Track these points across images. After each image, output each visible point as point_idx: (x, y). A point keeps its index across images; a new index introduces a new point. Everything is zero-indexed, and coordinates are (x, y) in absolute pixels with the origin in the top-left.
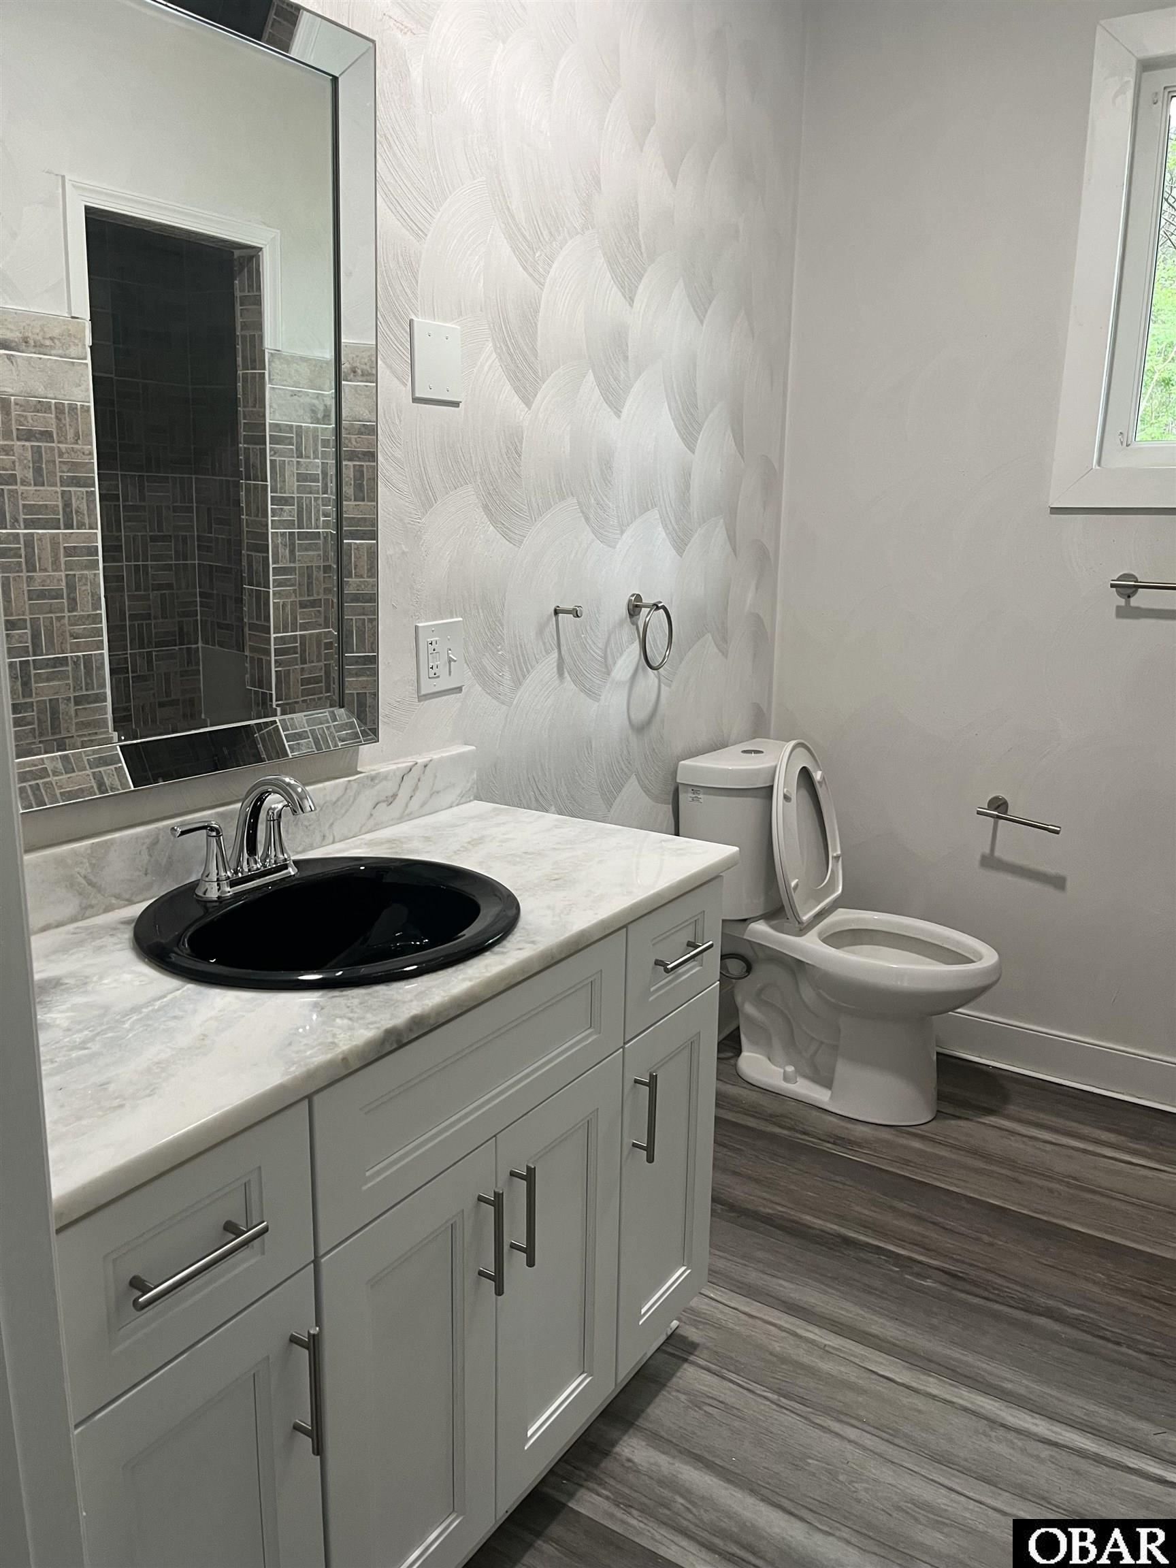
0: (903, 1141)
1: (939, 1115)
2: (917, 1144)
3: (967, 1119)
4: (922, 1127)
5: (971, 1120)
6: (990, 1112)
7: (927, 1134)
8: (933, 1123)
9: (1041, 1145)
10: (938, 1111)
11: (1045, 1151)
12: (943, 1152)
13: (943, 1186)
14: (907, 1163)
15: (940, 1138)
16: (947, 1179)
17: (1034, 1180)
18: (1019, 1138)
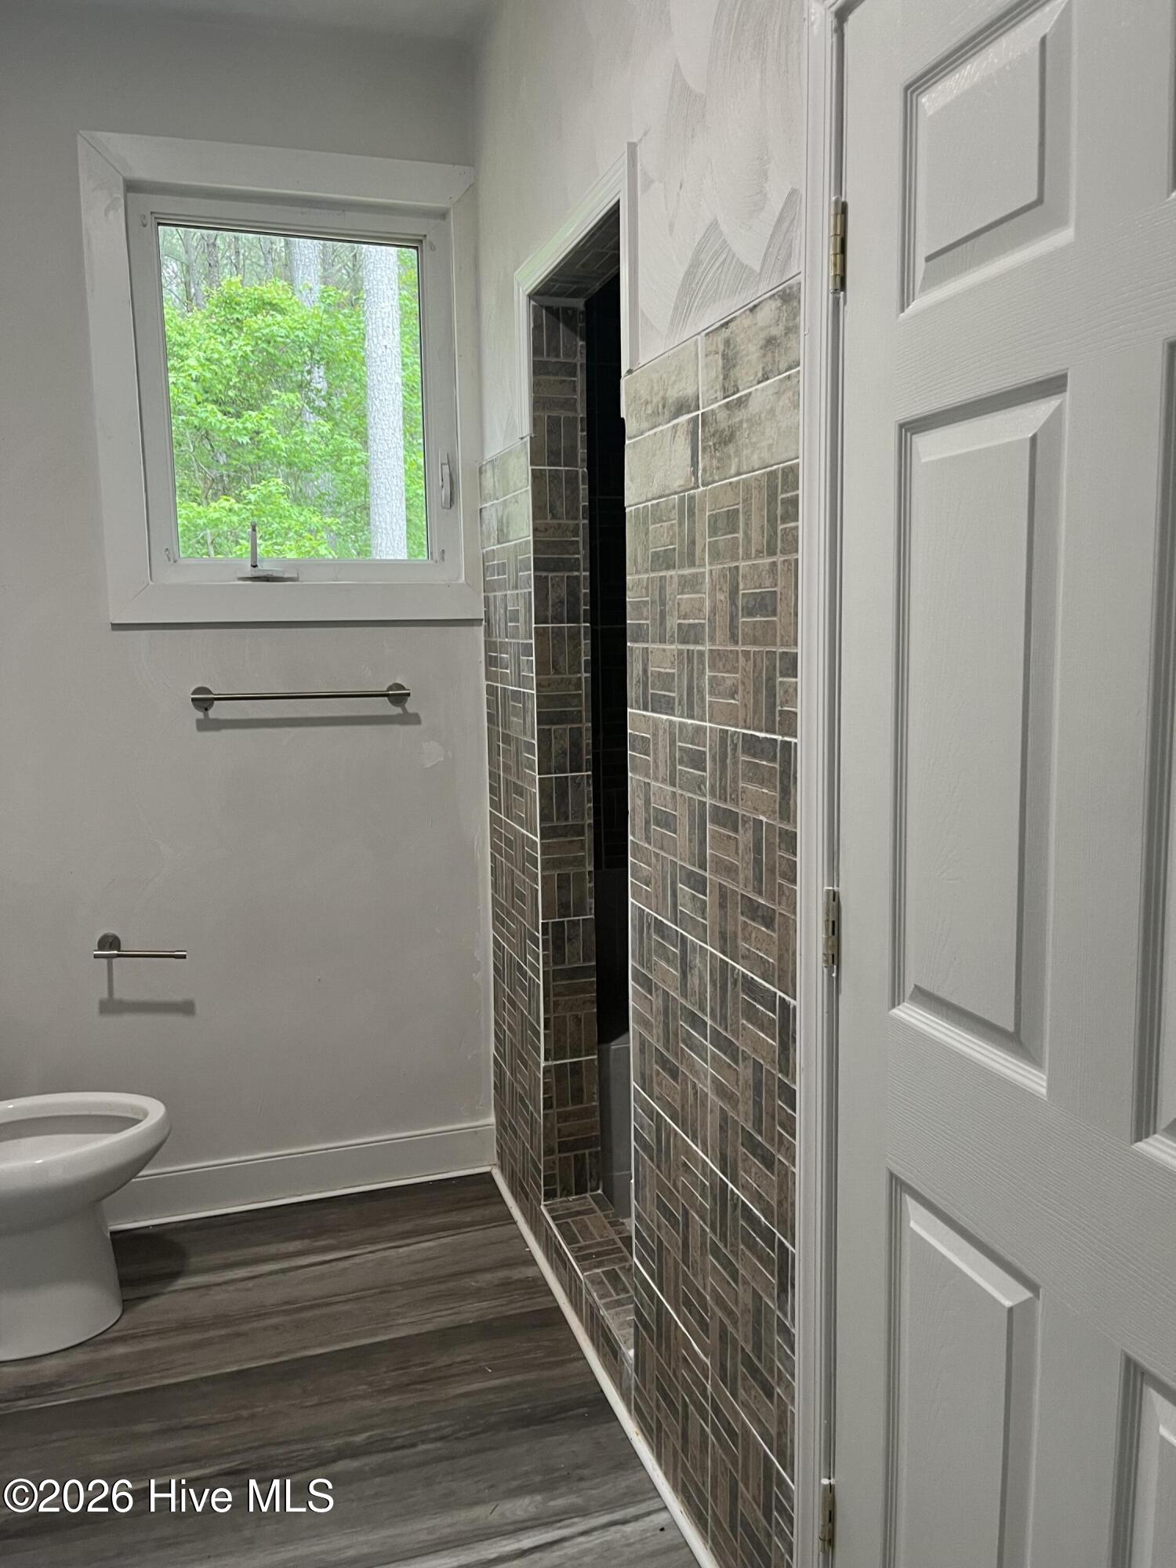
0: (105, 1354)
1: (127, 1304)
2: (120, 1350)
3: (157, 1295)
4: (116, 1327)
5: (163, 1294)
6: (175, 1275)
7: (125, 1333)
8: (125, 1317)
9: (241, 1285)
10: (124, 1301)
11: (248, 1290)
12: (151, 1344)
13: (172, 1381)
14: (120, 1376)
15: (142, 1330)
16: (174, 1371)
17: (255, 1325)
18: (218, 1289)
